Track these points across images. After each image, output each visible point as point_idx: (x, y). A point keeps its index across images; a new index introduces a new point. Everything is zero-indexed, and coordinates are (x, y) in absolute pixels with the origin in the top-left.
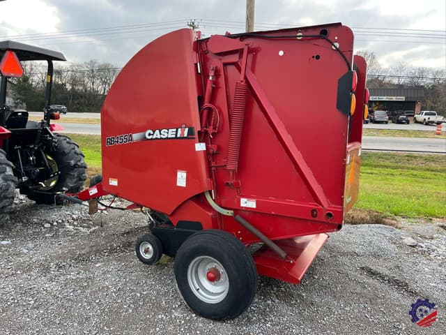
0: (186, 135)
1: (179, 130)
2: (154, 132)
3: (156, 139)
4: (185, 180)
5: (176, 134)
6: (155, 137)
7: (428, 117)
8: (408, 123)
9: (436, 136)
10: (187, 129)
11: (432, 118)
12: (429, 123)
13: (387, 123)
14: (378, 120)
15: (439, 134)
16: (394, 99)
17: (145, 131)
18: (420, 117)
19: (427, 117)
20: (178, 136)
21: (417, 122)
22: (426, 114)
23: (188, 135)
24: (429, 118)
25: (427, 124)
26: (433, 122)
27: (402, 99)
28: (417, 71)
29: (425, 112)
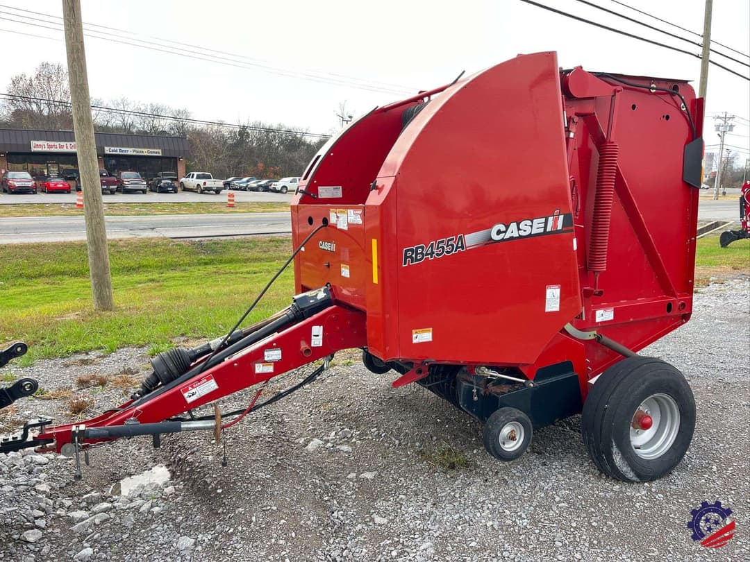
0: (560, 227)
1: (551, 219)
2: (507, 227)
3: (512, 238)
4: (558, 300)
5: (545, 227)
6: (508, 236)
7: (203, 181)
8: (176, 192)
9: (231, 209)
10: (561, 217)
11: (211, 183)
12: (205, 191)
13: (144, 192)
14: (130, 187)
15: (231, 206)
16: (145, 152)
17: (491, 227)
18: (192, 182)
19: (201, 182)
20: (549, 229)
21: (186, 189)
22: (198, 177)
23: (563, 226)
24: (205, 183)
25: (202, 192)
26: (210, 189)
27: (158, 152)
28: (149, 107)
29: (196, 174)
